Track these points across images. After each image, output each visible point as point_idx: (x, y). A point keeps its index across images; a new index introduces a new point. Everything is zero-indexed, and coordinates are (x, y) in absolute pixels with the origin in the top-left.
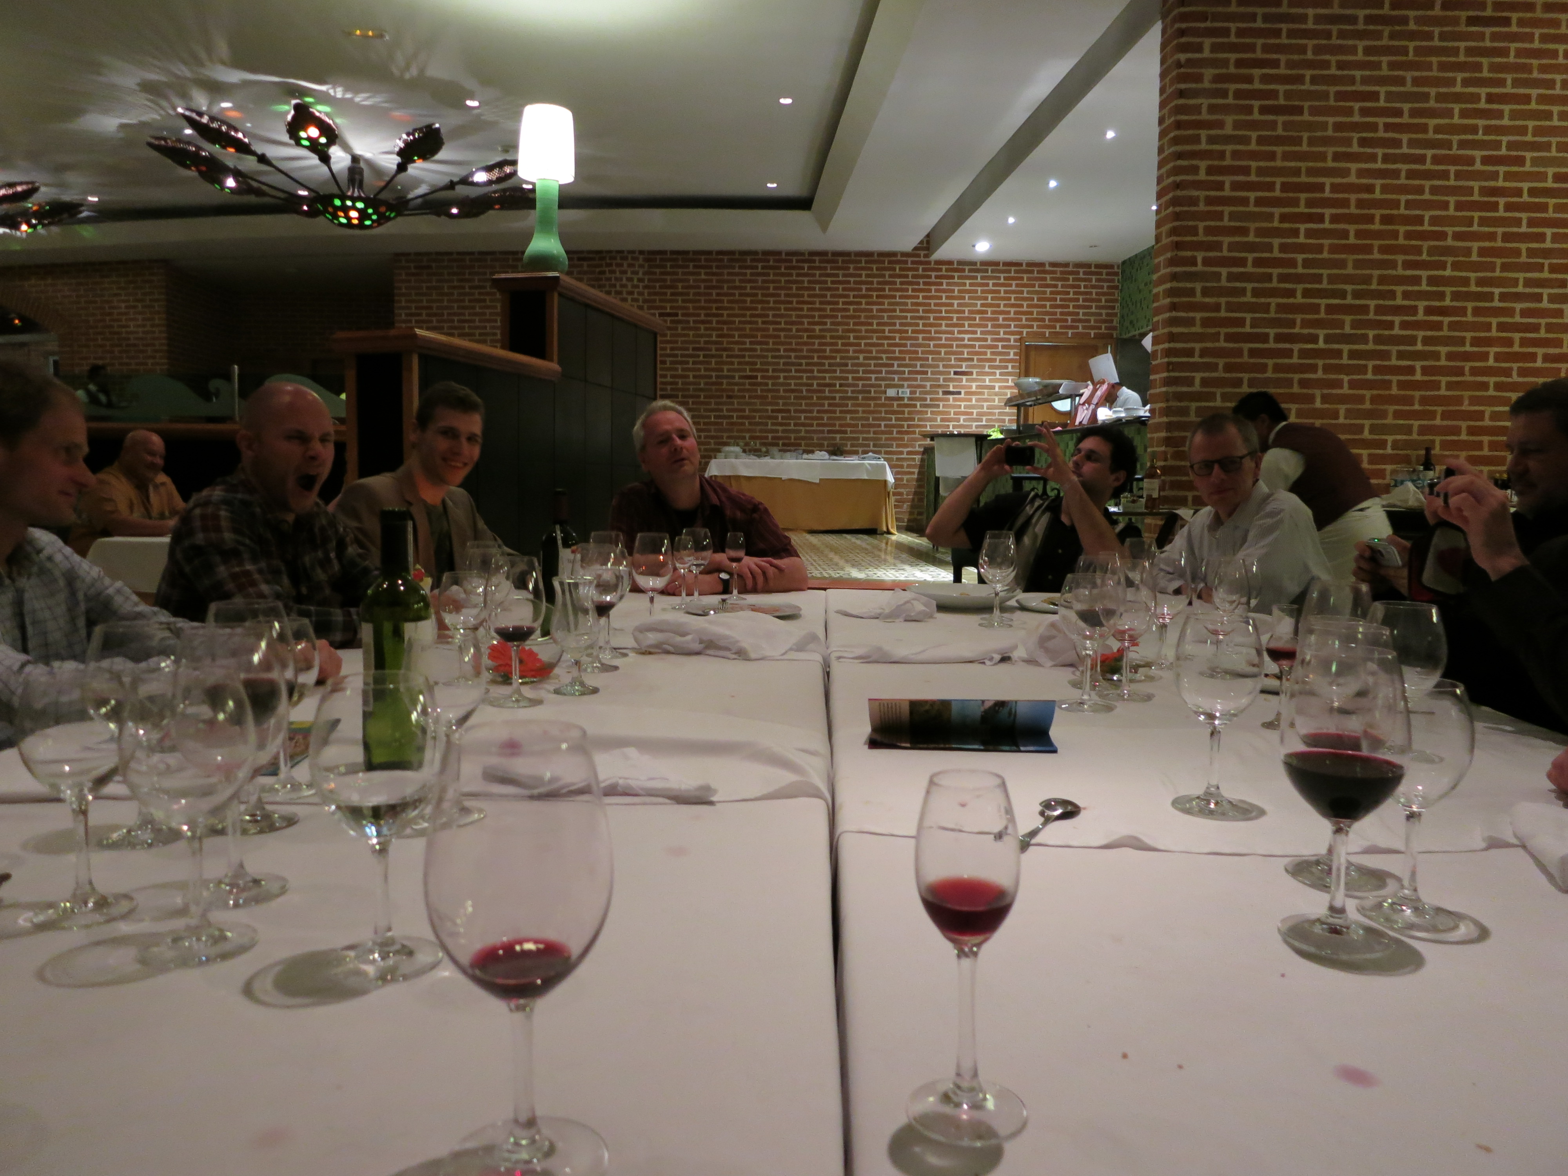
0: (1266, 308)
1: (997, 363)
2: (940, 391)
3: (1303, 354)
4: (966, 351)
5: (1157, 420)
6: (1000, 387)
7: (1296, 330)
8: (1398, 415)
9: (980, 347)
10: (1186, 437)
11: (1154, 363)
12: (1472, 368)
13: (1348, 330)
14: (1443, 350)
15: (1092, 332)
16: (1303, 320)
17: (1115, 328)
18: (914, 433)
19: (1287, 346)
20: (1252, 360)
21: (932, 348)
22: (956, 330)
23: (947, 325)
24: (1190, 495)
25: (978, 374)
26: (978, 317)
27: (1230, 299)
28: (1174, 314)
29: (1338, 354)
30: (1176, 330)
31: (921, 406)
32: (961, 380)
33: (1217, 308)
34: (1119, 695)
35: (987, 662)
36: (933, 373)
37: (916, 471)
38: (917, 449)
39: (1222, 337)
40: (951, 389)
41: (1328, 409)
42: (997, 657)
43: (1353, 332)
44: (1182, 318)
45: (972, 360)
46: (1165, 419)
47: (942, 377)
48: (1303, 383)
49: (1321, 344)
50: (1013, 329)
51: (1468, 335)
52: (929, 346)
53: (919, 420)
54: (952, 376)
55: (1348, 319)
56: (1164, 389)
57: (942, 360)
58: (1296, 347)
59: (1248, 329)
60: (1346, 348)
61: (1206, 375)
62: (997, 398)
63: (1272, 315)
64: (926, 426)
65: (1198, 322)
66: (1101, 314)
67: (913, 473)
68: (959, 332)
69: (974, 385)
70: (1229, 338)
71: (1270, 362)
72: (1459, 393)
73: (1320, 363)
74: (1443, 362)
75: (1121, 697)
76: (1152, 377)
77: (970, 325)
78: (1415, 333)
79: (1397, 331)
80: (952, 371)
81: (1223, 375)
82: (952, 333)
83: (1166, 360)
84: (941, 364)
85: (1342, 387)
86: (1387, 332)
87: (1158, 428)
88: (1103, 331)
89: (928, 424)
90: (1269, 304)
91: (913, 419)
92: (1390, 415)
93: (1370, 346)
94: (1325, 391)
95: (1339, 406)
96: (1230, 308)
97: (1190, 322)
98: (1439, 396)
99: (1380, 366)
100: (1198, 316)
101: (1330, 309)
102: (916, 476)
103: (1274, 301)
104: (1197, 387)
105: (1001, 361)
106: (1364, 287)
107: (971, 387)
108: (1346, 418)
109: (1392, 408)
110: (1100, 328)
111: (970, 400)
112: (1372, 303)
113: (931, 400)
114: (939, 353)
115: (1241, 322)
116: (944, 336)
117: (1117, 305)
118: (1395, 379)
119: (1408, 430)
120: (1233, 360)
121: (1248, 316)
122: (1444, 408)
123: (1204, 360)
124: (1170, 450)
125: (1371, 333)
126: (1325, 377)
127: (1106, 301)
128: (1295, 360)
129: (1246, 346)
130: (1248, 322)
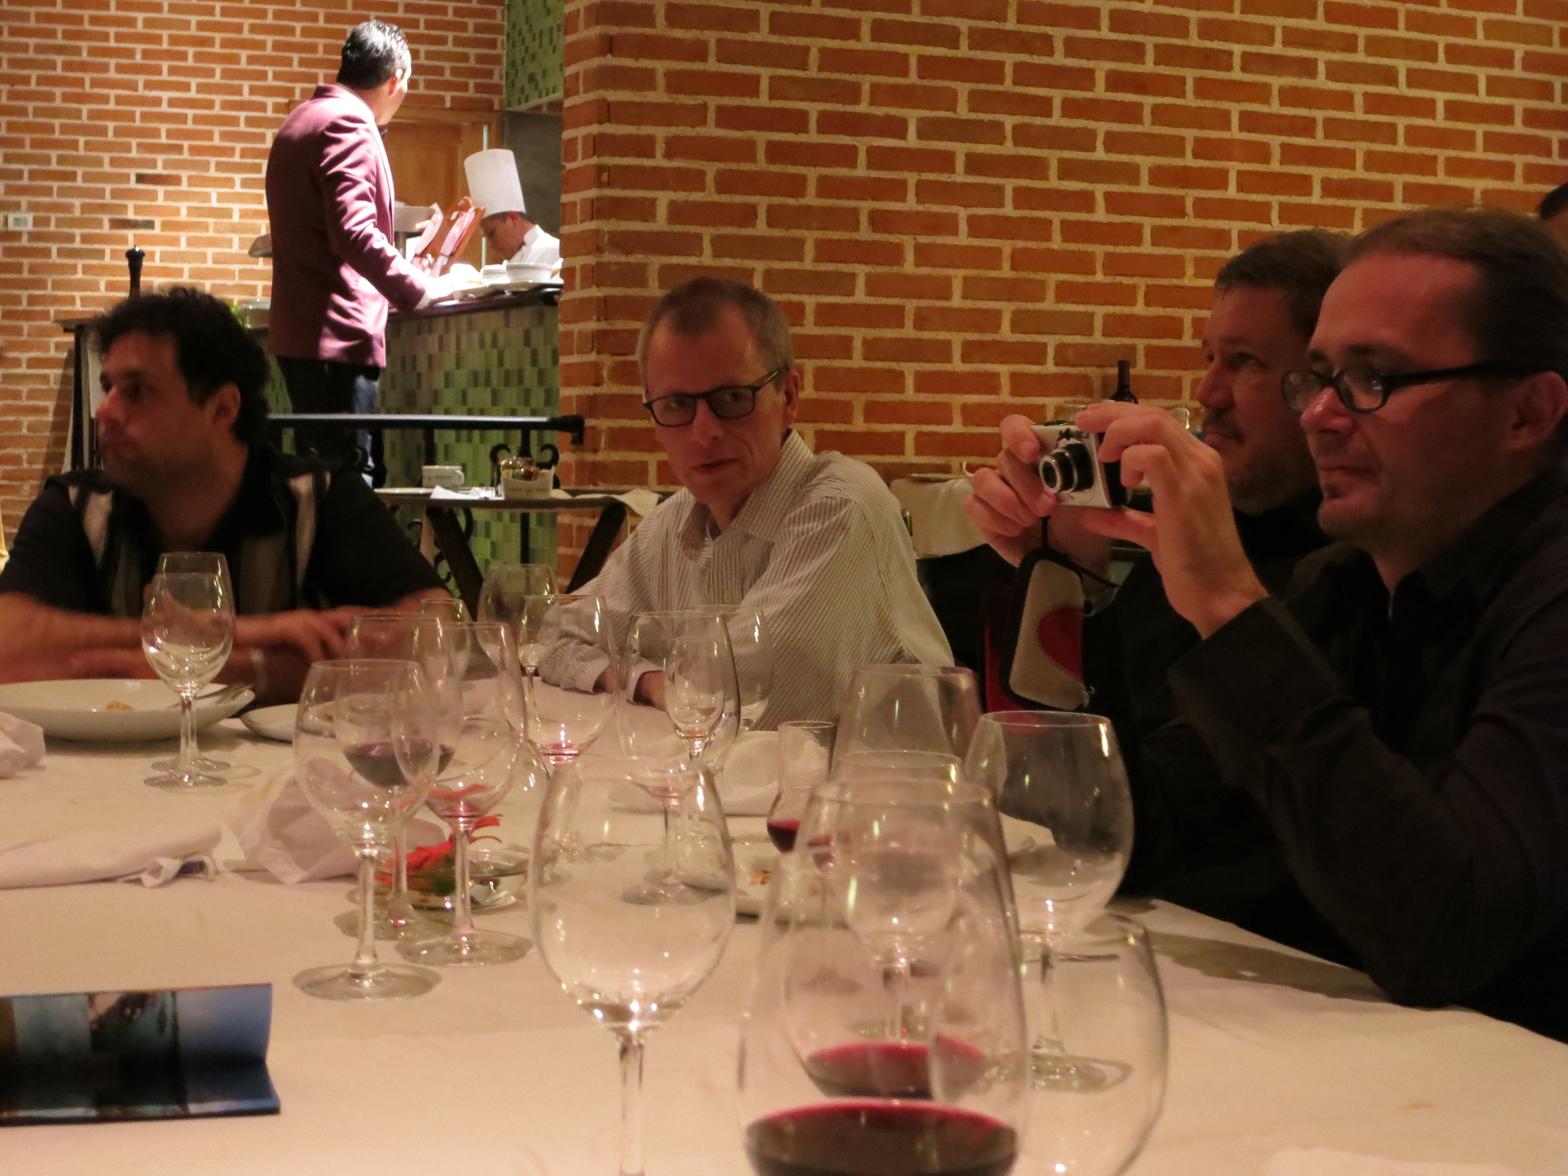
0: (799, 57)
1: (237, 159)
2: (106, 218)
3: (877, 158)
4: (164, 127)
5: (579, 293)
6: (244, 214)
7: (863, 108)
8: (1065, 292)
9: (197, 119)
10: (636, 332)
11: (569, 166)
12: (1198, 201)
13: (963, 112)
14: (1145, 162)
15: (448, 96)
16: (874, 87)
17: (496, 89)
18: (45, 315)
19: (845, 140)
20: (775, 168)
21: (85, 120)
22: (141, 79)
23: (120, 69)
24: (652, 460)
25: (192, 181)
26: (191, 51)
27: (729, 35)
28: (610, 60)
29: (946, 161)
30: (613, 96)
31: (60, 253)
32: (153, 196)
33: (699, 52)
34: (449, 949)
35: (146, 878)
36: (87, 178)
37: (51, 405)
38: (53, 353)
39: (711, 116)
40: (131, 215)
41: (928, 277)
42: (172, 865)
43: (974, 116)
44: (624, 70)
45: (179, 149)
46: (595, 292)
47: (108, 188)
48: (879, 221)
49: (912, 141)
50: (270, 82)
51: (1190, 134)
52: (78, 114)
53: (57, 285)
54: (133, 184)
55: (963, 89)
56: (591, 225)
57: (109, 147)
58: (863, 143)
59: (763, 101)
60: (961, 149)
61: (680, 196)
62: (236, 238)
63: (813, 72)
64: (72, 300)
65: (661, 81)
66: (465, 58)
67: (44, 411)
68: (148, 85)
69: (184, 207)
70: (726, 117)
71: (812, 173)
72: (1175, 251)
73: (912, 178)
74: (1144, 187)
75: (454, 952)
76: (565, 198)
77: (172, 71)
78: (1091, 124)
79: (1057, 120)
80: (133, 172)
81: (716, 198)
82: (133, 86)
83: (594, 160)
84: (106, 157)
85: (955, 232)
86: (1038, 121)
87: (582, 310)
88: (471, 93)
89: (77, 294)
90: (806, 50)
91: (42, 285)
92: (1051, 294)
93: (1008, 148)
94: (923, 239)
95: (950, 272)
96: (727, 52)
97: (645, 80)
98: (1139, 256)
99: (1027, 190)
100: (660, 66)
101: (928, 66)
102: (50, 418)
103: (815, 44)
104: (661, 223)
105: (244, 153)
106: (993, 25)
107: (177, 211)
108: (965, 297)
109: (1053, 278)
110: (464, 87)
111: (175, 241)
112: (1009, 59)
113: (85, 239)
114: (103, 131)
115: (750, 85)
116: (113, 93)
117: (501, 38)
118: (1056, 217)
119: (1084, 325)
120: (734, 166)
121: (765, 73)
122: (1150, 281)
123: (676, 163)
124: (608, 361)
125: (1009, 122)
126: (920, 208)
127: (477, 29)
128: (861, 171)
129: (762, 138)
130: (764, 85)
